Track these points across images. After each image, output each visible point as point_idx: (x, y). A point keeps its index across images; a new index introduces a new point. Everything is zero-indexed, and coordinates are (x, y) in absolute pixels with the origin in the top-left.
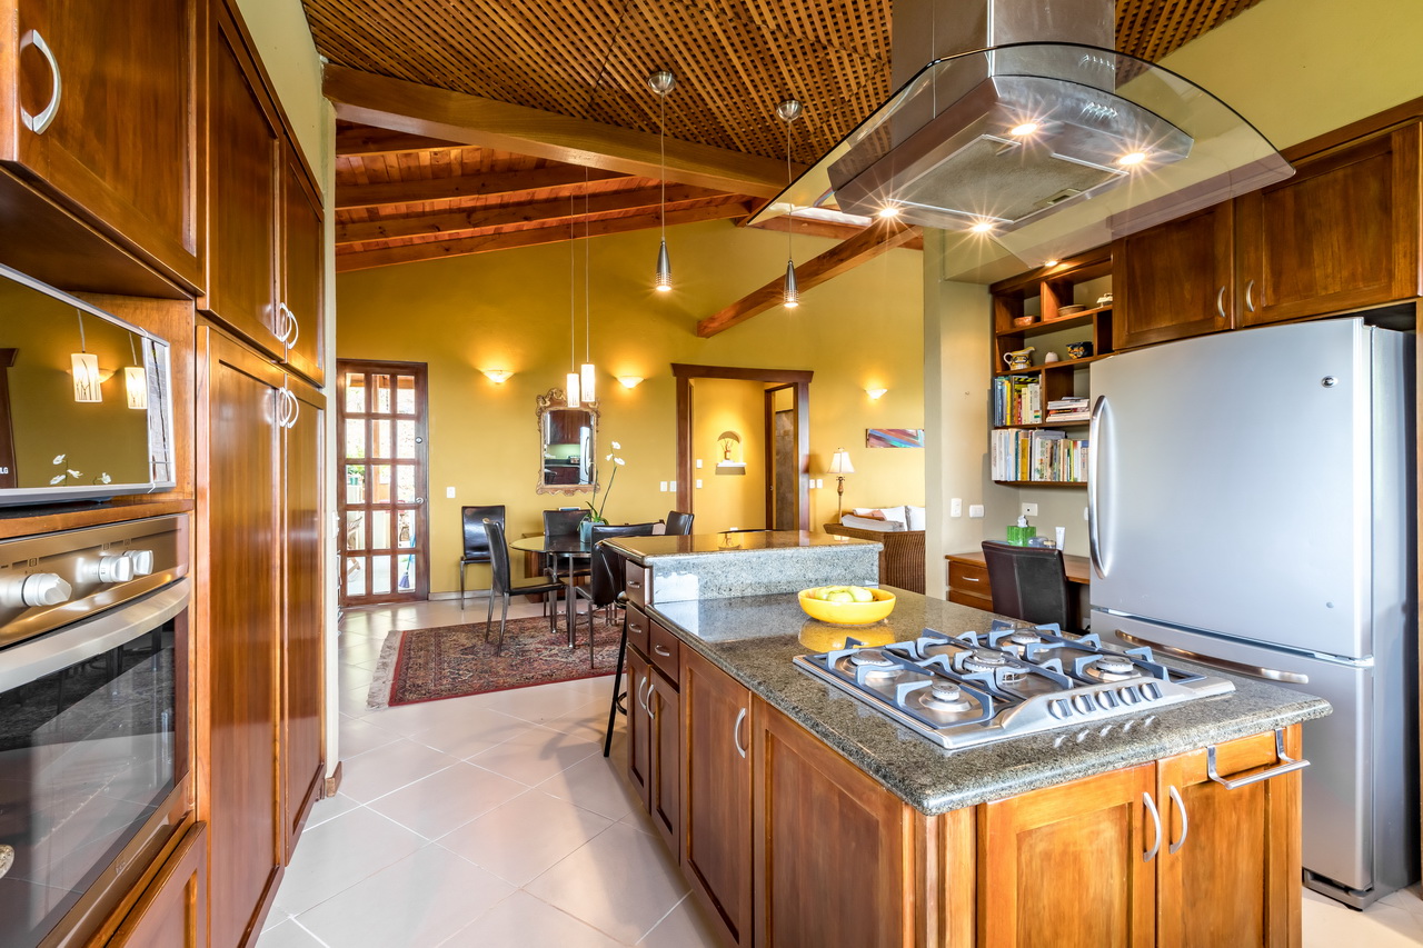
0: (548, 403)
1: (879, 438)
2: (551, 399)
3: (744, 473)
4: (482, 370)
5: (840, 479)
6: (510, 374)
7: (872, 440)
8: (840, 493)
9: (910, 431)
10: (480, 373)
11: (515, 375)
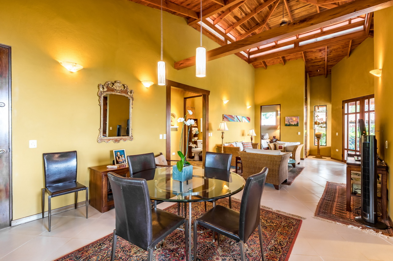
0: (105, 90)
1: (226, 118)
2: (107, 87)
3: (177, 131)
4: (60, 61)
5: (223, 133)
6: (81, 67)
7: (225, 119)
8: (223, 138)
9: (233, 116)
10: (58, 63)
11: (84, 69)
